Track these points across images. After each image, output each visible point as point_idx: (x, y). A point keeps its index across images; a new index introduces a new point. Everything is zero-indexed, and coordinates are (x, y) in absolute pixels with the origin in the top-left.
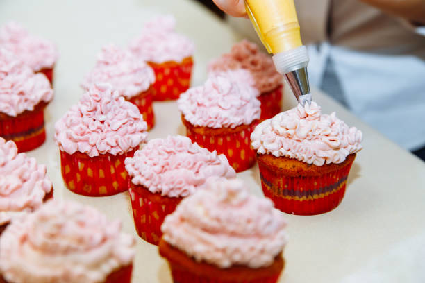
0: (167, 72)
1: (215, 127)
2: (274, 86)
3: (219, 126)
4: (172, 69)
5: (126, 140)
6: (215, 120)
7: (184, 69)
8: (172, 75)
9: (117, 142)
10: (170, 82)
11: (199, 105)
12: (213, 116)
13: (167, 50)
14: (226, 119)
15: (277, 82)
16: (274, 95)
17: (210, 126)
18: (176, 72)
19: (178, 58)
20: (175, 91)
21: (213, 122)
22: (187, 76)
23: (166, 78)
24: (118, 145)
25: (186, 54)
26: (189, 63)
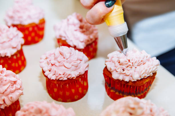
0: (31, 29)
1: (64, 80)
2: (94, 40)
3: (65, 79)
4: (33, 27)
5: (10, 98)
6: (63, 76)
7: (41, 26)
8: (34, 30)
9: (4, 101)
10: (33, 34)
11: (52, 65)
12: (62, 73)
13: (29, 17)
14: (69, 75)
15: (95, 37)
16: (94, 44)
17: (60, 79)
18: (36, 29)
19: (37, 21)
20: (36, 38)
21: (62, 77)
22: (42, 29)
23: (30, 33)
24: (5, 102)
25: (41, 17)
26: (43, 22)
